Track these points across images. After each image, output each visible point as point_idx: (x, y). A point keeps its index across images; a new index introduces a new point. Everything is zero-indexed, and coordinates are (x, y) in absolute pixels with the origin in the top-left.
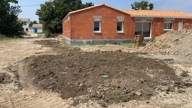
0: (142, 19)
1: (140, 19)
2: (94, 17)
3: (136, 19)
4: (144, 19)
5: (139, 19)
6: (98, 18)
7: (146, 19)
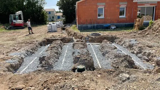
0: (145, 3)
1: (144, 3)
2: (98, 4)
3: (139, 3)
4: (147, 3)
5: (141, 3)
6: (102, 5)
7: (149, 3)
